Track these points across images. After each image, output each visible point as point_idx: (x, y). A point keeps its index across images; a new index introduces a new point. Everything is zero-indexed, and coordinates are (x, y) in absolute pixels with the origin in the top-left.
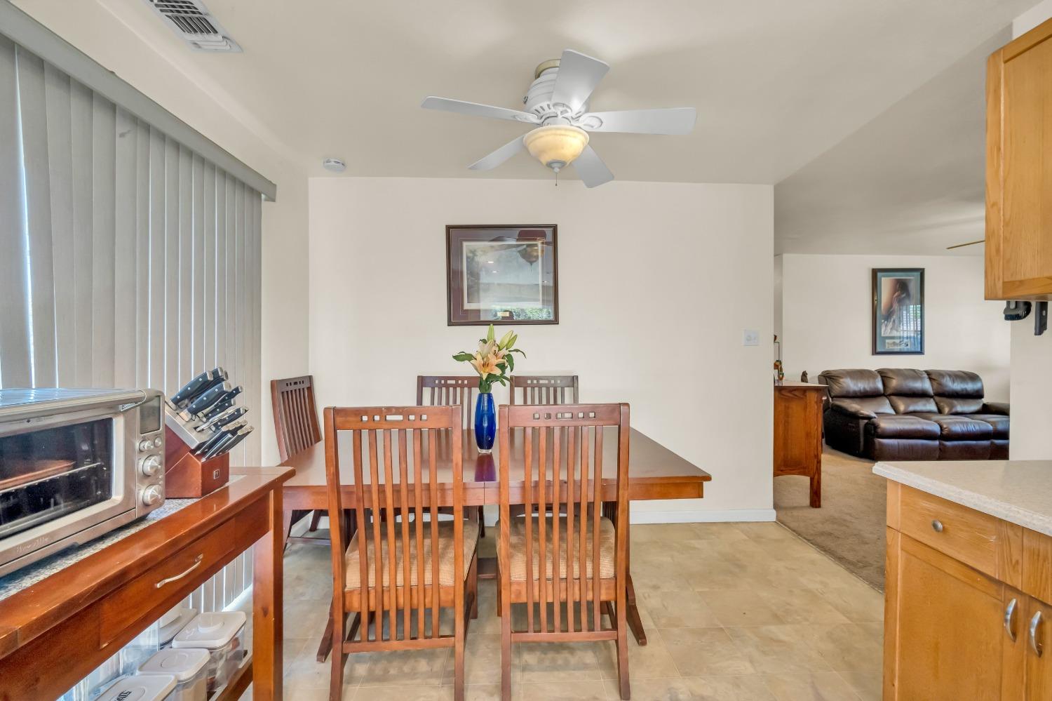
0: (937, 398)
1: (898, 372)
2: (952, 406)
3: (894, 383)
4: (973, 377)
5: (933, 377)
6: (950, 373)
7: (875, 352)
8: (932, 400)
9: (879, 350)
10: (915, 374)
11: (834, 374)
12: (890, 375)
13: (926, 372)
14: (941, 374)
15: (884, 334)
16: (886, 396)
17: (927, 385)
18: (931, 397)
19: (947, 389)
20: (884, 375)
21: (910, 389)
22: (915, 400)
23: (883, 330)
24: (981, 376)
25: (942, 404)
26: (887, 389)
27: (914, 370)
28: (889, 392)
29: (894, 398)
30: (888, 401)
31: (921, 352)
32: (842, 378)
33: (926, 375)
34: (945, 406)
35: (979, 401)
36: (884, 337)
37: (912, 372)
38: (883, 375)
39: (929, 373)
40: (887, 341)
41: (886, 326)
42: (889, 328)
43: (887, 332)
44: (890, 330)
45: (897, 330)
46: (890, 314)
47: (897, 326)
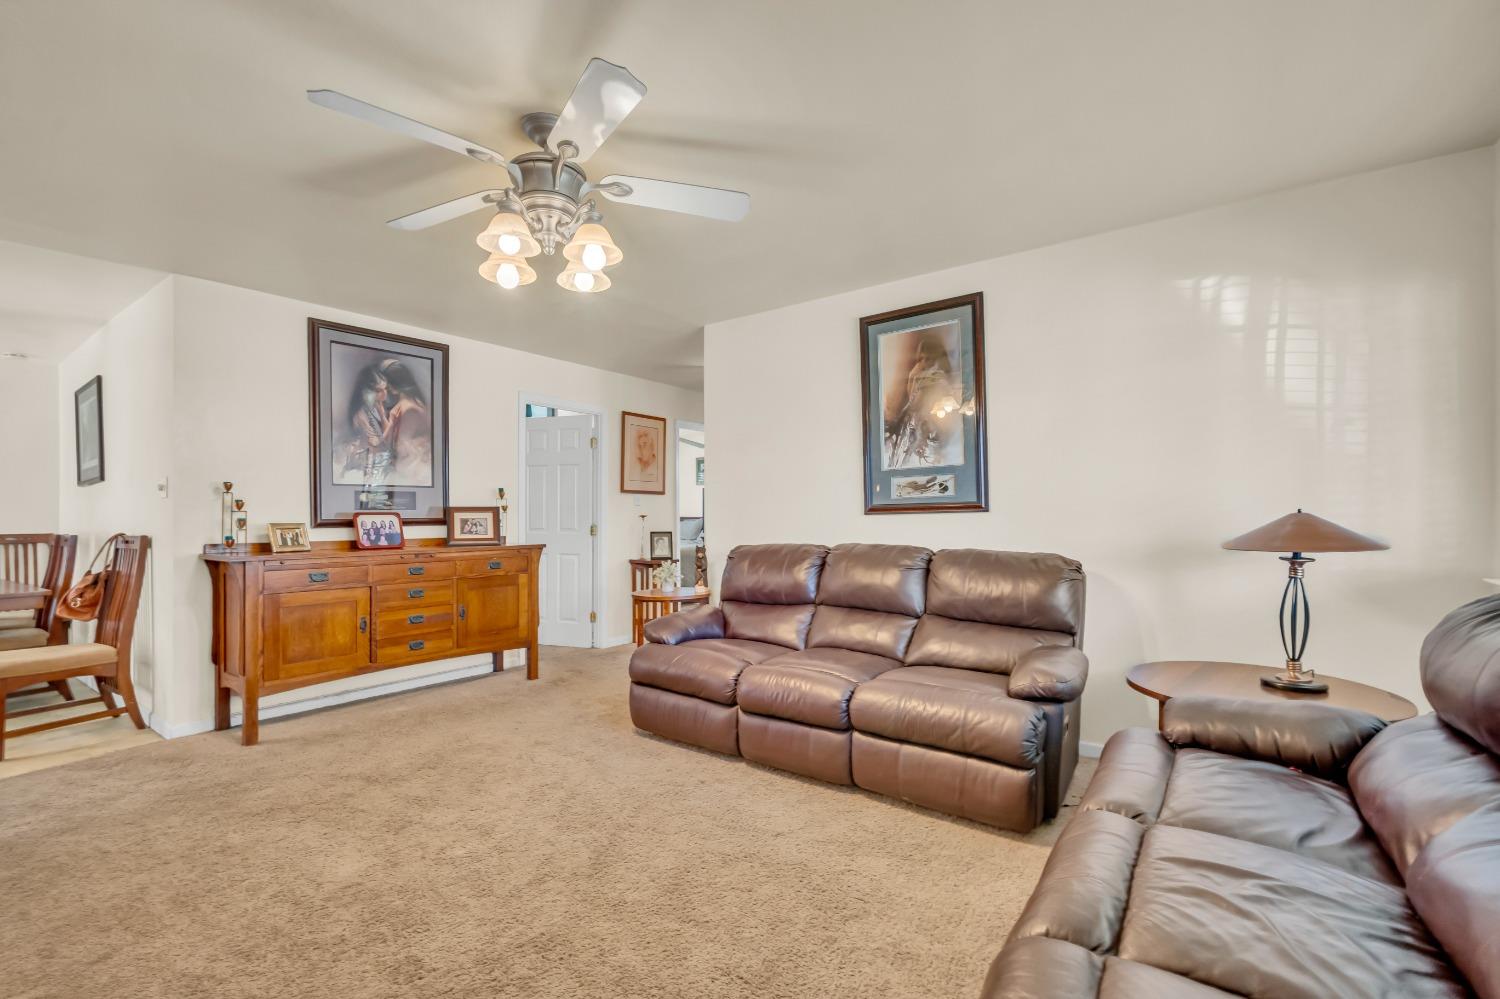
7: (871, 510)
9: (880, 502)
23: (887, 455)
31: (979, 507)
36: (888, 472)
40: (896, 480)
41: (894, 446)
42: (901, 451)
43: (895, 459)
44: (902, 456)
45: (921, 455)
46: (903, 417)
47: (920, 447)
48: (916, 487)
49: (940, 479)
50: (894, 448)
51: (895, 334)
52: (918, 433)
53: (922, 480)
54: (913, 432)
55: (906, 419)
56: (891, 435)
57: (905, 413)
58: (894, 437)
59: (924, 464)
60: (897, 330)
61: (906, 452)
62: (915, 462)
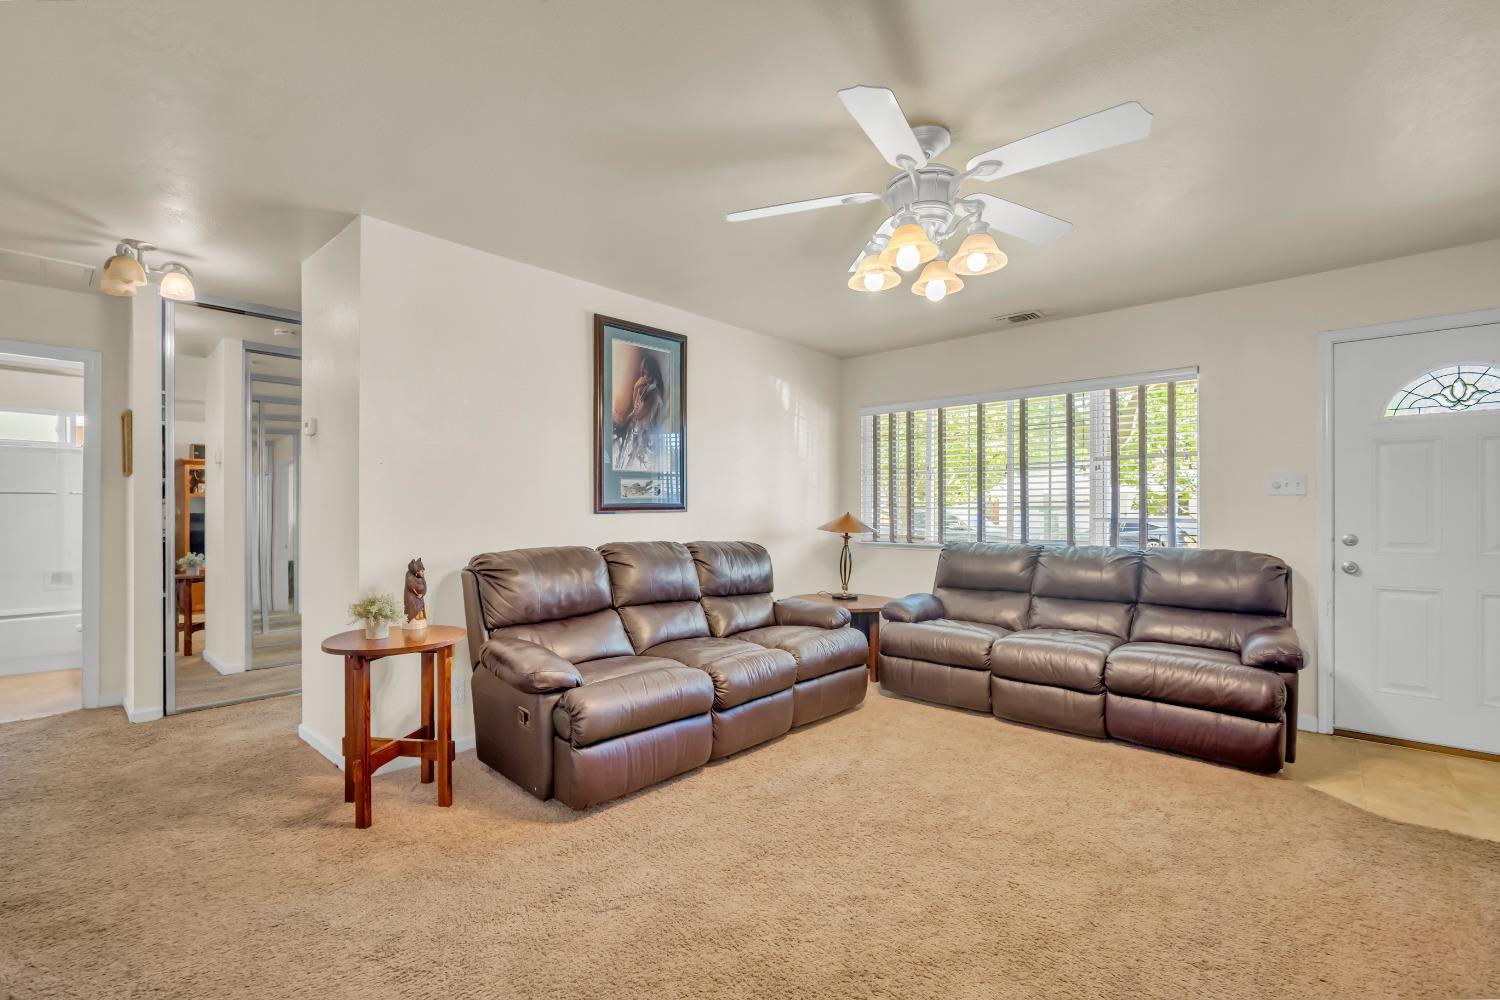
0: (707, 602)
1: (639, 550)
2: (730, 616)
3: (634, 576)
4: (756, 553)
5: (700, 557)
6: (726, 547)
7: (601, 508)
8: (699, 605)
9: (607, 501)
10: (667, 554)
11: (496, 562)
12: (625, 558)
13: (690, 546)
14: (713, 550)
15: (617, 467)
16: (616, 609)
17: (687, 576)
18: (698, 600)
19: (723, 580)
20: (612, 558)
21: (662, 589)
22: (668, 610)
23: (615, 456)
24: (770, 552)
25: (715, 613)
26: (619, 593)
27: (668, 545)
28: (623, 598)
29: (630, 611)
30: (618, 622)
31: (681, 507)
32: (516, 573)
33: (688, 555)
34: (721, 617)
35: (767, 597)
36: (616, 472)
37: (666, 549)
38: (610, 559)
39: (692, 549)
40: (624, 482)
41: (621, 447)
42: (626, 453)
43: (621, 460)
44: (627, 459)
45: (641, 460)
46: (628, 423)
47: (641, 452)
48: (639, 489)
49: (655, 482)
50: (621, 450)
51: (624, 342)
52: (640, 440)
53: (643, 482)
54: (636, 439)
55: (631, 425)
56: (619, 437)
57: (630, 420)
58: (621, 439)
59: (644, 468)
60: (627, 340)
61: (630, 455)
62: (637, 466)
